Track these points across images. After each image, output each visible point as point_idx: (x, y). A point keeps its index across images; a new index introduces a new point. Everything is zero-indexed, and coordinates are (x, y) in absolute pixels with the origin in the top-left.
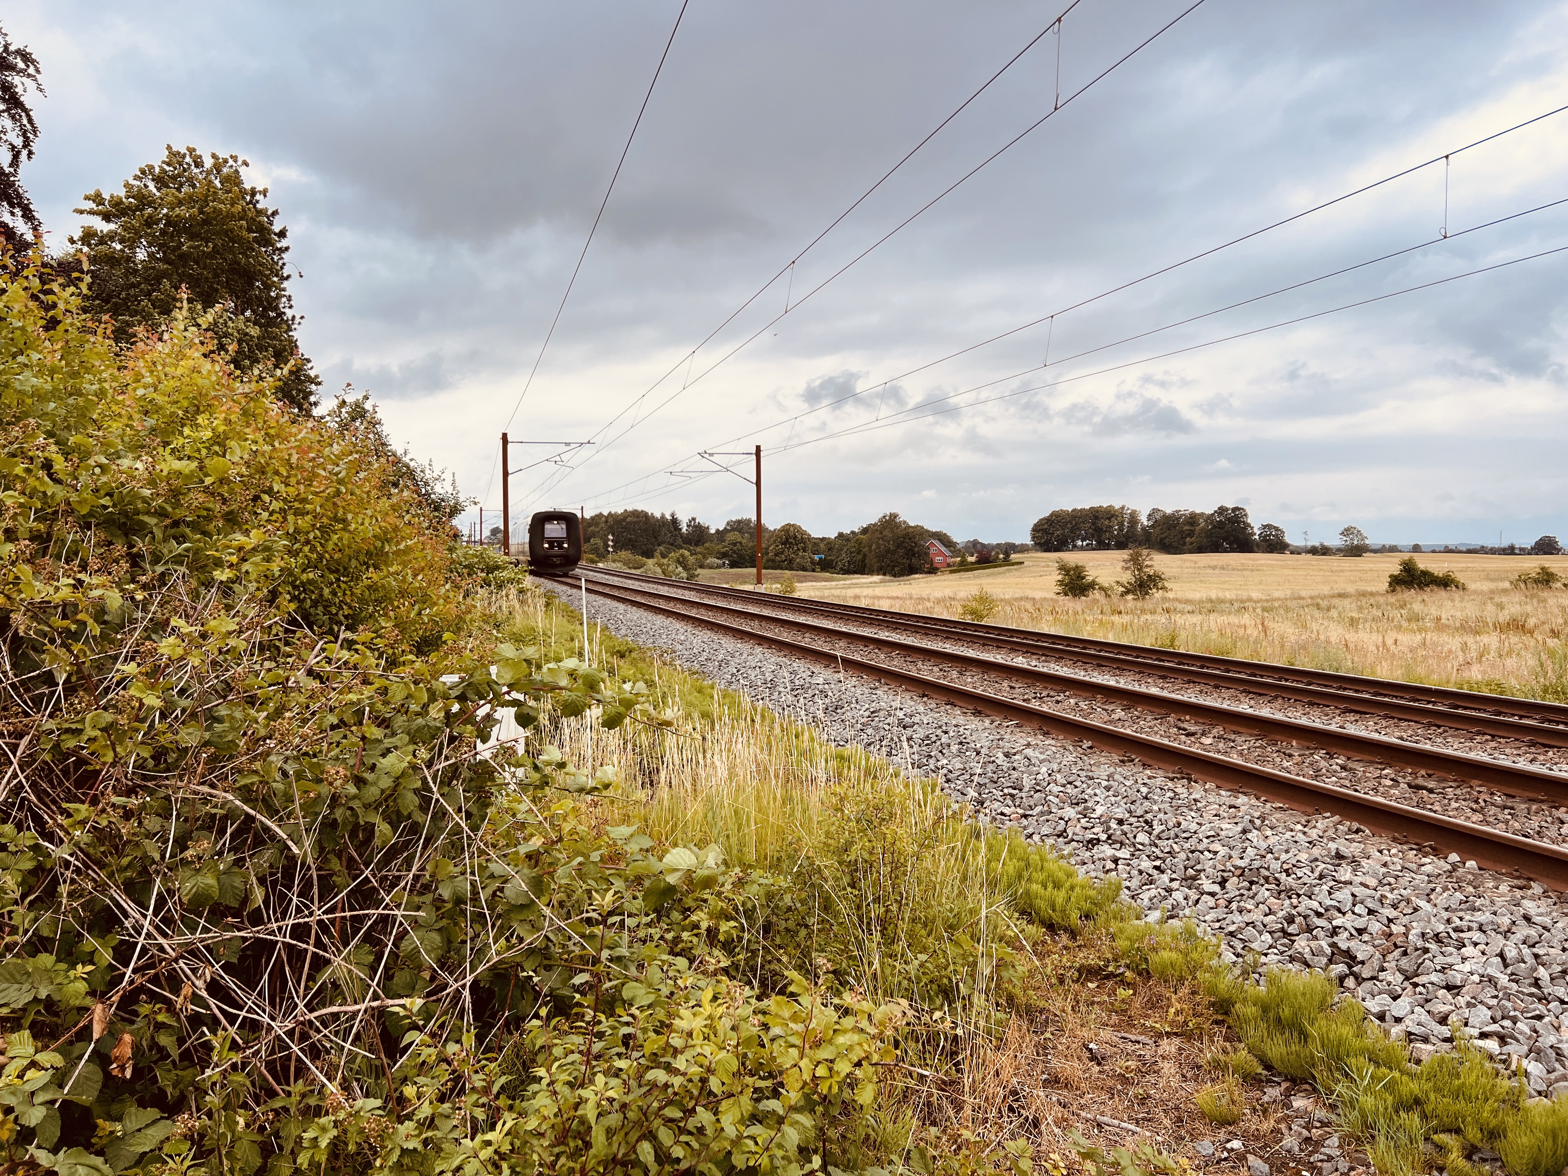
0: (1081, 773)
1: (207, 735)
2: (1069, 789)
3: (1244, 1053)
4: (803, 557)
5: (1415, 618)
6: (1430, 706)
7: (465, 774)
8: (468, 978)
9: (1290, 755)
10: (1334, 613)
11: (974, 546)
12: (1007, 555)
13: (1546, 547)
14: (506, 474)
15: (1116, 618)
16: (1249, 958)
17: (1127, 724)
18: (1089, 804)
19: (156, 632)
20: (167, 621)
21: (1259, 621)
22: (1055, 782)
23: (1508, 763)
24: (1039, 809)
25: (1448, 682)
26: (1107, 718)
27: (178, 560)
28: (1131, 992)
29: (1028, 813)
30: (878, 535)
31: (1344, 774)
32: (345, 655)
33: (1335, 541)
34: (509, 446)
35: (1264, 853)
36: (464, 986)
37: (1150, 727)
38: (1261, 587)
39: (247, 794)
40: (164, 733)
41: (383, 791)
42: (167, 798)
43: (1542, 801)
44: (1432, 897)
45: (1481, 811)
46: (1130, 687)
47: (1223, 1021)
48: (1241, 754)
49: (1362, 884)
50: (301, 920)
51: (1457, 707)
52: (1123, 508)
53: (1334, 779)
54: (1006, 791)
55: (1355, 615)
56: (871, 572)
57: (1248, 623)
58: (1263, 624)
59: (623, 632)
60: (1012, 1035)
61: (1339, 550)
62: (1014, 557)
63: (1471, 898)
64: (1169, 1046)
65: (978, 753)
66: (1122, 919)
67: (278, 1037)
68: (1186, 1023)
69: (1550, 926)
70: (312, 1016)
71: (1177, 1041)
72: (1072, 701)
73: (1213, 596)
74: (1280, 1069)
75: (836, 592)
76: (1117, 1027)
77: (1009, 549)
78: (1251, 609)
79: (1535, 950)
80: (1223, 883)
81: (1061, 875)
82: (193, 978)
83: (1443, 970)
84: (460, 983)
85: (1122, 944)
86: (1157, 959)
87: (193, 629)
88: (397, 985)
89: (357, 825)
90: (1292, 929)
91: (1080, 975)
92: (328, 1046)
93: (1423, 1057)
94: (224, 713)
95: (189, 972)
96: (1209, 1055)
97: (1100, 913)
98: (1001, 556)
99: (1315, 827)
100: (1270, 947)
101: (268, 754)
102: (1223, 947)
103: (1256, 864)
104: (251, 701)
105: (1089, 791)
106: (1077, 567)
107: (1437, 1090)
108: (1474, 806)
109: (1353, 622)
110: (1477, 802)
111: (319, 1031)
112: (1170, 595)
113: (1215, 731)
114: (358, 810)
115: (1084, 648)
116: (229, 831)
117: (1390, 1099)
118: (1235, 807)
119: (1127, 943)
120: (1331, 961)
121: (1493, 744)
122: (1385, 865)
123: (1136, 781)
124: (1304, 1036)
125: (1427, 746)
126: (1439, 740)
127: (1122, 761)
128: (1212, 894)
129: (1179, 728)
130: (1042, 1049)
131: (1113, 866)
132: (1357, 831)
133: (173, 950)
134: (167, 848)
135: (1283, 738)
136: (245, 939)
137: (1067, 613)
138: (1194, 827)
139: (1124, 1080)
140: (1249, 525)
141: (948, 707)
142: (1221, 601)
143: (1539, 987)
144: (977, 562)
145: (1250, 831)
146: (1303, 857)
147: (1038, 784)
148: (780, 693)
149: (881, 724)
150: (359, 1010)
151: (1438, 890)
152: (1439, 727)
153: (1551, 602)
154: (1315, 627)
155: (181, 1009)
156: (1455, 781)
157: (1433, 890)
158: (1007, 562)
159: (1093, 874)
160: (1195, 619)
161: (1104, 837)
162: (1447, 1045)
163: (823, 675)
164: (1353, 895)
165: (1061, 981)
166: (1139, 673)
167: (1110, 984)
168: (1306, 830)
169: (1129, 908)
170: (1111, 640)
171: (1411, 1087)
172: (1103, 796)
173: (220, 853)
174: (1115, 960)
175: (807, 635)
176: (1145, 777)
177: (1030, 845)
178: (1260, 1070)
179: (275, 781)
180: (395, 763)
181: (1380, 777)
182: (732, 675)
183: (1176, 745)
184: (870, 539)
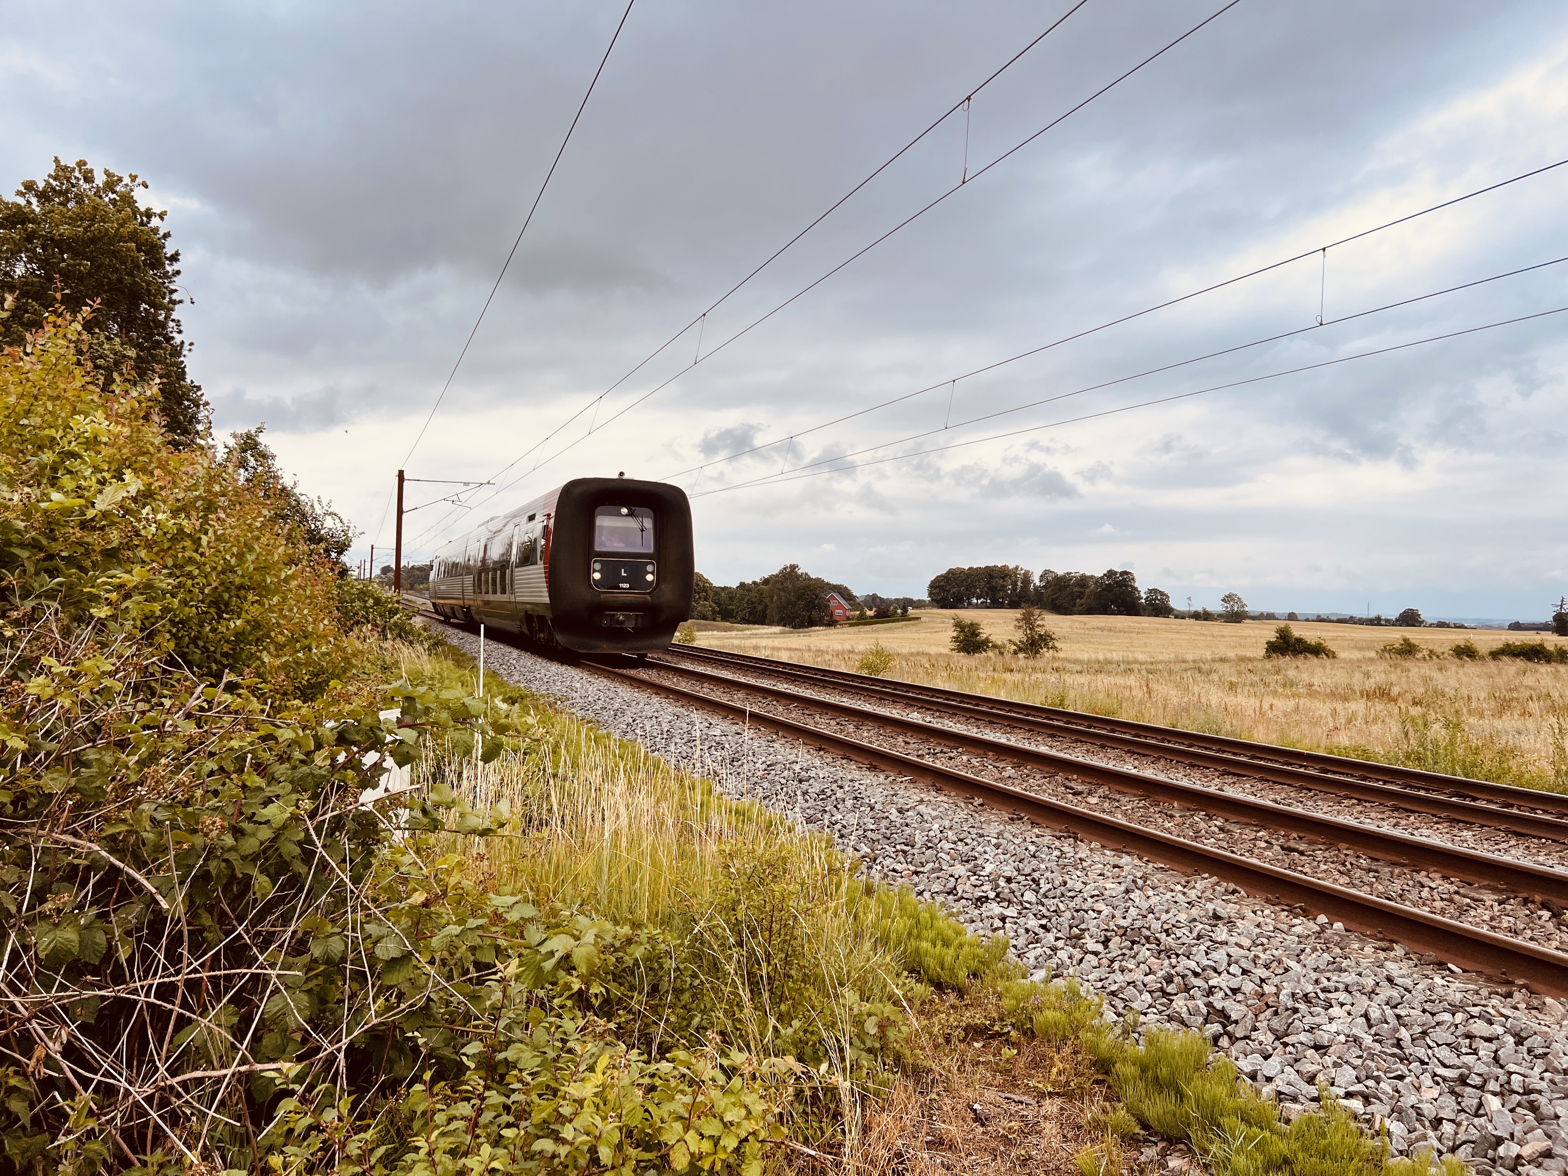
0: (972, 830)
1: (73, 781)
2: (960, 846)
3: (1123, 1112)
4: (704, 605)
5: (1289, 684)
6: (1302, 770)
7: (350, 825)
8: (344, 1041)
9: (1172, 816)
10: (1215, 677)
11: (873, 600)
12: (905, 610)
13: (1410, 619)
14: (400, 512)
15: (1007, 676)
16: (1130, 1018)
17: (1017, 782)
18: (979, 862)
19: (23, 670)
20: (38, 658)
21: (1143, 683)
22: (946, 838)
23: (1373, 827)
24: (930, 866)
25: (1318, 746)
26: (998, 775)
27: (51, 595)
28: (1015, 1052)
29: (919, 869)
30: (779, 586)
31: (1222, 836)
32: (228, 698)
33: (1217, 607)
34: (406, 483)
35: (1145, 913)
36: (339, 1050)
37: (1039, 786)
38: (1145, 649)
39: (113, 844)
40: (26, 778)
41: (262, 843)
42: (26, 847)
43: (1404, 865)
44: (1301, 957)
45: (1347, 873)
46: (1020, 745)
47: (1103, 1081)
48: (1125, 814)
49: (1236, 944)
50: (166, 980)
51: (1327, 772)
52: (1017, 568)
53: (1213, 840)
54: (898, 847)
55: (1234, 679)
56: (771, 623)
57: (1133, 683)
58: (1147, 686)
59: (516, 678)
60: (899, 1095)
61: (1220, 616)
62: (911, 611)
63: (1338, 959)
64: (1051, 1106)
65: (872, 809)
66: (1009, 978)
67: (136, 1104)
68: (1068, 1083)
69: (1411, 988)
70: (174, 1081)
71: (1058, 1101)
72: (965, 758)
73: (1101, 657)
74: (1158, 1129)
75: (736, 642)
76: (1001, 1088)
77: (906, 603)
78: (1136, 671)
79: (1397, 1011)
80: (1106, 942)
81: (950, 933)
82: (46, 1039)
83: (1311, 1030)
84: (336, 1046)
85: (1007, 1003)
86: (1041, 1019)
87: (64, 668)
88: (266, 1047)
89: (233, 877)
90: (1170, 989)
91: (967, 1035)
92: (188, 1112)
93: (1292, 1117)
94: (92, 757)
95: (41, 1033)
96: (1089, 1116)
97: (987, 971)
98: (899, 611)
99: (1194, 887)
100: (1150, 1006)
101: (139, 802)
102: (1105, 1006)
103: (1138, 924)
104: (122, 745)
105: (979, 849)
106: (972, 624)
107: (1304, 1149)
108: (1342, 869)
109: (1232, 686)
110: (1344, 865)
111: (179, 1096)
112: (1061, 655)
113: (1100, 791)
114: (235, 863)
115: (977, 705)
116: (92, 882)
117: (1260, 1158)
118: (1119, 867)
119: (1014, 1002)
120: (1206, 1021)
121: (1359, 808)
122: (1258, 925)
123: (1025, 840)
124: (1181, 1096)
125: (1299, 810)
126: (1310, 803)
127: (1012, 819)
128: (1096, 954)
129: (1067, 787)
130: (928, 1111)
131: (1001, 924)
132: (1233, 892)
133: (26, 1009)
134: (24, 899)
135: (1165, 799)
136: (103, 998)
137: (961, 669)
138: (1079, 886)
139: (1007, 1141)
140: (1136, 589)
141: (844, 761)
142: (1109, 662)
143: (1401, 1048)
144: (875, 617)
145: (1133, 891)
146: (1183, 917)
147: (929, 841)
148: (676, 744)
149: (777, 778)
150: (225, 1076)
151: (1308, 950)
152: (1310, 790)
153: (1414, 671)
154: (1196, 689)
155: (33, 1072)
156: (1324, 843)
157: (1303, 951)
158: (905, 617)
159: (981, 932)
160: (1083, 679)
161: (992, 895)
162: (1314, 1105)
163: (721, 726)
164: (1228, 955)
165: (948, 1041)
166: (1029, 731)
167: (995, 1043)
168: (1185, 890)
169: (1015, 967)
170: (1003, 698)
171: (1281, 1147)
172: (992, 854)
173: (81, 907)
174: (1002, 1019)
175: (706, 685)
176: (1033, 836)
177: (921, 902)
178: (1137, 1130)
179: (146, 831)
180: (277, 813)
181: (1255, 839)
182: (628, 725)
183: (1063, 804)
184: (771, 590)
